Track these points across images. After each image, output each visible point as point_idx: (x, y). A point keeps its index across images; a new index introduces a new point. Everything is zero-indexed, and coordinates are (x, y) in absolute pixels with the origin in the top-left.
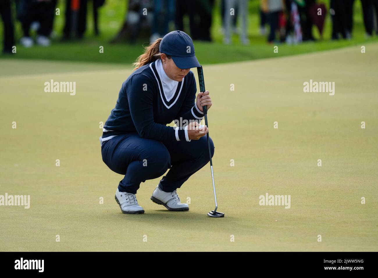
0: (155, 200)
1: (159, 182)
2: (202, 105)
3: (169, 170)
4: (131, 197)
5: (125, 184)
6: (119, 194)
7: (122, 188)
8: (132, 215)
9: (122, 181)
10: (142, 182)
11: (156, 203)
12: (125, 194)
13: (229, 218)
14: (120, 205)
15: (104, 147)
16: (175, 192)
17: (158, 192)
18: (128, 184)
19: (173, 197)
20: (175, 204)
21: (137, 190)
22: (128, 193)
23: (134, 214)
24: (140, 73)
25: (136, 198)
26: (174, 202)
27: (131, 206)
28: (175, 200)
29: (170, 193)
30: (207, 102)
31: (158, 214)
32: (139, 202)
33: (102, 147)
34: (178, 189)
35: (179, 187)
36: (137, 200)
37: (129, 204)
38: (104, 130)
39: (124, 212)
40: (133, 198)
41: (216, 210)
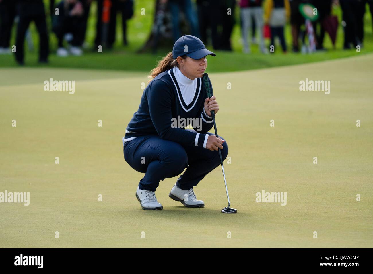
0: (173, 197)
1: (177, 180)
2: (209, 110)
3: (186, 169)
4: (151, 194)
5: (145, 182)
6: (139, 191)
7: (143, 186)
8: (151, 211)
9: (142, 179)
10: (161, 181)
11: (174, 199)
12: (145, 192)
13: (242, 213)
14: (140, 202)
15: (126, 148)
16: (192, 190)
17: (176, 189)
18: (148, 182)
19: (190, 195)
20: (191, 201)
21: (156, 188)
22: (148, 190)
23: (153, 210)
24: (159, 79)
25: (155, 195)
26: (190, 199)
27: (151, 203)
28: (192, 197)
29: (187, 191)
30: (214, 107)
31: (176, 210)
32: (158, 199)
33: (125, 147)
34: (194, 187)
35: (195, 185)
36: (156, 198)
37: (148, 200)
38: (127, 131)
39: (144, 208)
40: (152, 195)
41: (229, 206)
